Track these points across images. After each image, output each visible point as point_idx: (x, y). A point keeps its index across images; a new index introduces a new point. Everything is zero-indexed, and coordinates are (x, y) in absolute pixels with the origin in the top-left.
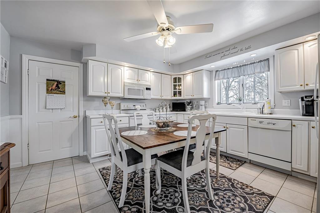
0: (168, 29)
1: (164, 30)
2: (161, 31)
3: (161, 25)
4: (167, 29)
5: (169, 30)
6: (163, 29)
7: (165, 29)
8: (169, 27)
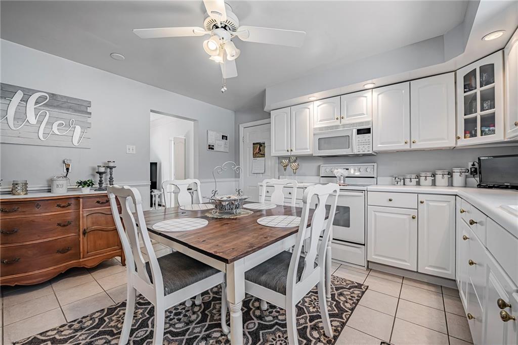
0: (225, 27)
1: (217, 27)
2: (211, 28)
3: (213, 16)
4: (222, 27)
5: (226, 30)
6: (215, 25)
7: (220, 26)
8: (226, 24)
